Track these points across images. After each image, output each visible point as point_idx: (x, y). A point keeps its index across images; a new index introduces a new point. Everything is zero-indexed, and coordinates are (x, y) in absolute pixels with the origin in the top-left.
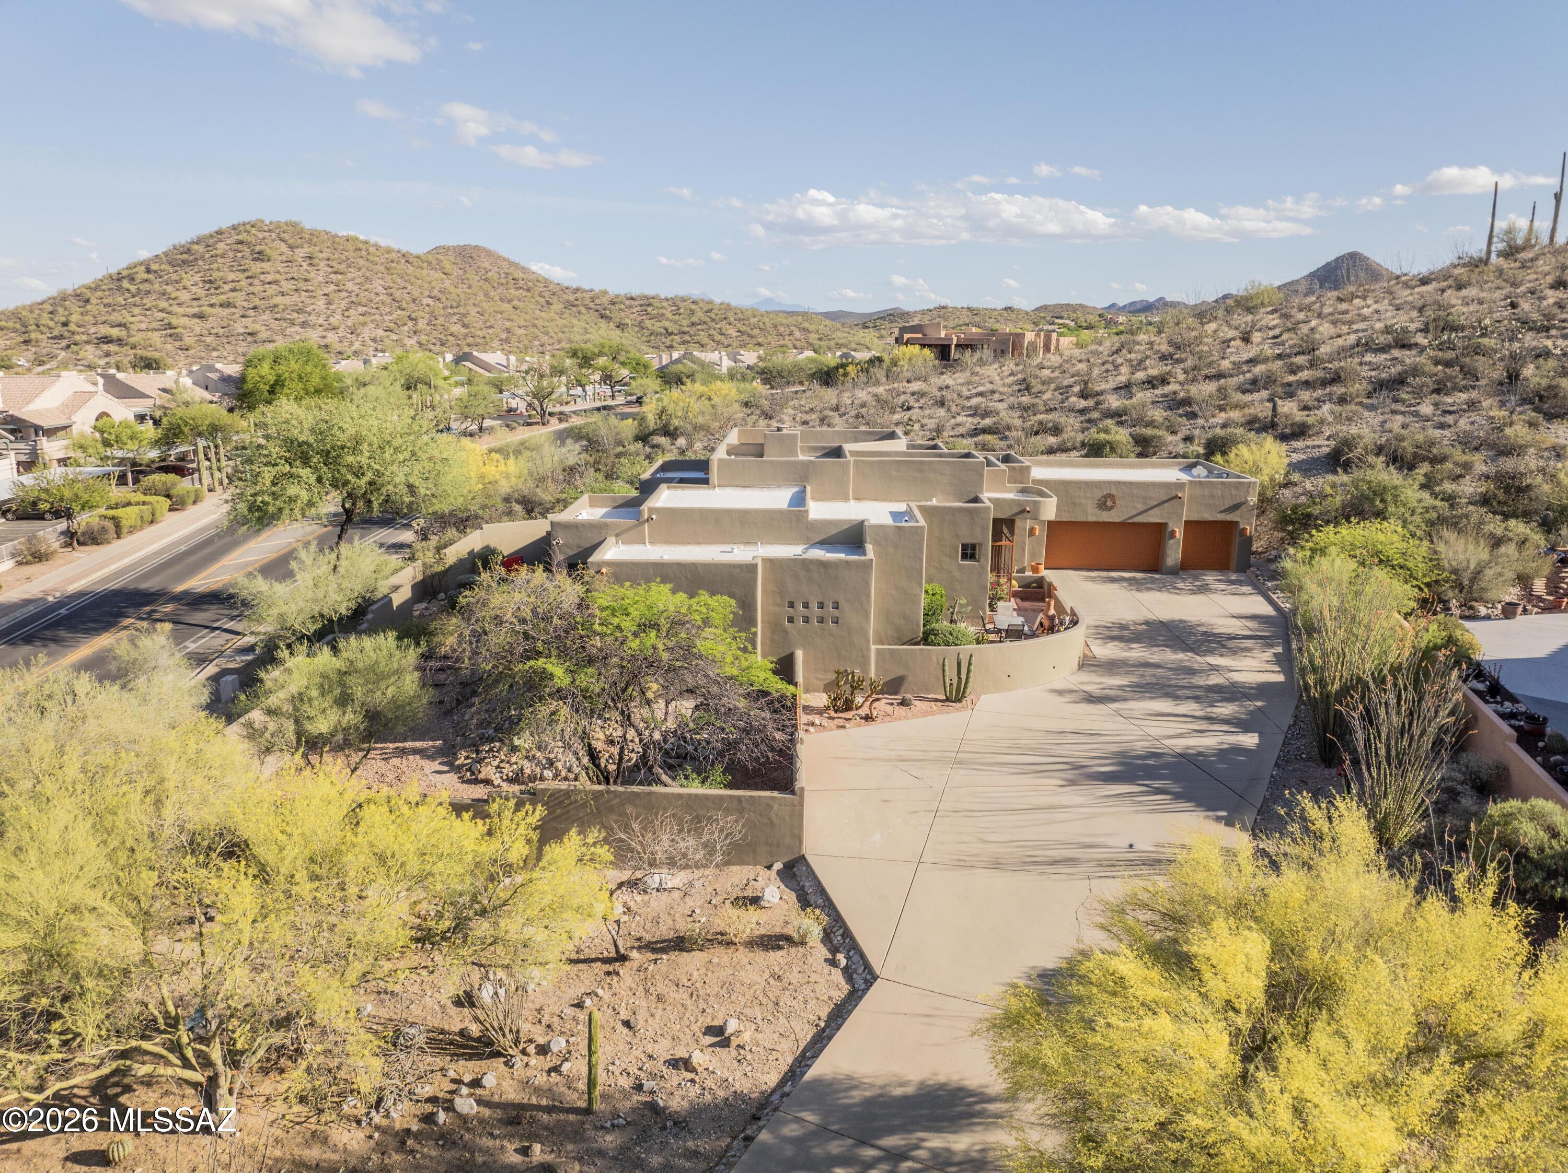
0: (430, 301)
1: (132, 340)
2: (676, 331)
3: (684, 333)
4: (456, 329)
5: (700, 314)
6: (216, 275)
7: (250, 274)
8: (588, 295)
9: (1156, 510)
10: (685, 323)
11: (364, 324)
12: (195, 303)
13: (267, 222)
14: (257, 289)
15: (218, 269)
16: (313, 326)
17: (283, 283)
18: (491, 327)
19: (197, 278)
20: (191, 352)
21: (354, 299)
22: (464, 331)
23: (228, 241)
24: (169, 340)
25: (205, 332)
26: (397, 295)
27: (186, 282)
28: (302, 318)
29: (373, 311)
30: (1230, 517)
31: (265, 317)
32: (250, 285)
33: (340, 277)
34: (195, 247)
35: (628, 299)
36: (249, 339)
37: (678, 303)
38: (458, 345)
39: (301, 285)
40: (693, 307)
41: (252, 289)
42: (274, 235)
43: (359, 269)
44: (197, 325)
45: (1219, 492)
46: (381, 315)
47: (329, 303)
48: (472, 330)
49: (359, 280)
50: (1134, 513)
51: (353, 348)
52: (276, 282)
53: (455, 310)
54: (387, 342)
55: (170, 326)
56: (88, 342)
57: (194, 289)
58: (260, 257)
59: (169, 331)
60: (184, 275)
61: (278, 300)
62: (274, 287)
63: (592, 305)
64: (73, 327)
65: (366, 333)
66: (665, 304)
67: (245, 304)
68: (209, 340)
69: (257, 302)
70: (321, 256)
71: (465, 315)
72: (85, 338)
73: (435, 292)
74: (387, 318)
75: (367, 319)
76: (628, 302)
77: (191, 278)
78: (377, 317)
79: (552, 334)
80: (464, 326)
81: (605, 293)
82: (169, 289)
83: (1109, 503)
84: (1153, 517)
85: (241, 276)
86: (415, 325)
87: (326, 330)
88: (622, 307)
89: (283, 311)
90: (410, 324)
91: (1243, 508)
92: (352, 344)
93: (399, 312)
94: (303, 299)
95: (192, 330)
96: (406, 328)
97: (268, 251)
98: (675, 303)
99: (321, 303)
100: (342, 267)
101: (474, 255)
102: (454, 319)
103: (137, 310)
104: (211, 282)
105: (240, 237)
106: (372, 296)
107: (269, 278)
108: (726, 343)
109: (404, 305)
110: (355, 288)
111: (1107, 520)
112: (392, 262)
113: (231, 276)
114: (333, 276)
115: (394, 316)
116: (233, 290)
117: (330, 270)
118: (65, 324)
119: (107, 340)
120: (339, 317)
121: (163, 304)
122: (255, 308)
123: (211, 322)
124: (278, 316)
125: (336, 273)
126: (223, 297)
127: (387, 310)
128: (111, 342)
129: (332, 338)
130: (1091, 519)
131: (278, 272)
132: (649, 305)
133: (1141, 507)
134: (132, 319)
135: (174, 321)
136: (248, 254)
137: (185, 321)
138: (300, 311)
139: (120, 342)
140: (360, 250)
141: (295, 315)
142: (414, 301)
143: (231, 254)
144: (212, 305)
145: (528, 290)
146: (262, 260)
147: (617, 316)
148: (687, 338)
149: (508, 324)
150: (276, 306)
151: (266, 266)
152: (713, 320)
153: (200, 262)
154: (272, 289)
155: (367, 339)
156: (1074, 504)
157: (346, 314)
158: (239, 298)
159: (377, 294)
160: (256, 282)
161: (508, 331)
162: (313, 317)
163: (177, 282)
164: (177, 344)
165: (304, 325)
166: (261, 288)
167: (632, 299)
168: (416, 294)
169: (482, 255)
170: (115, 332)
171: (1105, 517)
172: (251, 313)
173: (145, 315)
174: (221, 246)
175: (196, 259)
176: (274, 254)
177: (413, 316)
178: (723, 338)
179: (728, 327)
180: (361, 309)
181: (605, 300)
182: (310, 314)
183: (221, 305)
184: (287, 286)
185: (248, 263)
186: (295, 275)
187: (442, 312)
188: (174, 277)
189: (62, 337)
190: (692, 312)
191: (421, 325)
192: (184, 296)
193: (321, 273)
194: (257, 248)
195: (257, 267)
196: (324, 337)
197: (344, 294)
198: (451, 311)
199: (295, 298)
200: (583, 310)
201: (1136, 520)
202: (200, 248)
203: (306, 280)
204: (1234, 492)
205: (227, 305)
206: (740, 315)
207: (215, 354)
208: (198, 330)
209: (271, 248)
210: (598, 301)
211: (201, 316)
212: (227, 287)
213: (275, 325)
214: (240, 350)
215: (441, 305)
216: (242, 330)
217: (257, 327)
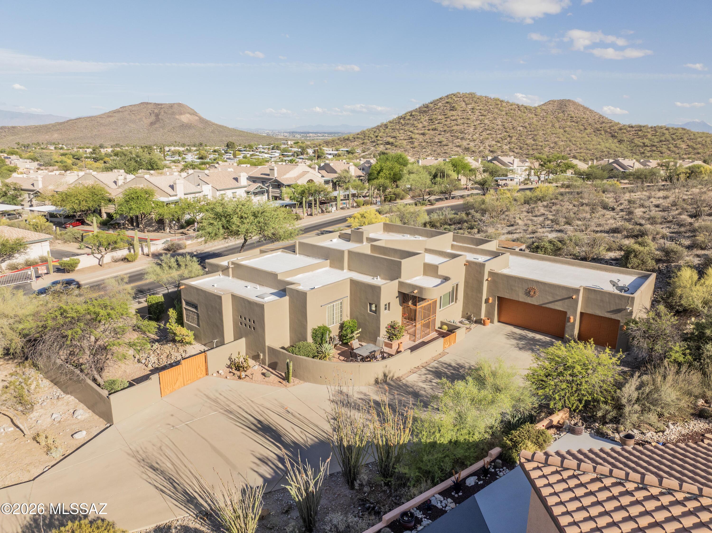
0: (521, 129)
1: (396, 143)
2: (649, 145)
3: (654, 146)
4: (530, 141)
5: (667, 136)
6: (434, 116)
7: (446, 116)
8: (608, 125)
9: (559, 303)
10: (656, 140)
11: (488, 139)
12: (423, 129)
13: (461, 93)
14: (448, 123)
15: (435, 114)
16: (466, 140)
17: (459, 120)
18: (547, 141)
19: (427, 118)
20: (416, 149)
21: (486, 127)
22: (533, 142)
23: (443, 102)
24: (409, 144)
25: (423, 141)
26: (506, 125)
27: (422, 120)
28: (462, 135)
29: (493, 133)
30: (614, 317)
31: (447, 135)
32: (446, 121)
33: (483, 117)
34: (430, 105)
35: (629, 127)
36: (439, 144)
37: (657, 129)
38: (528, 149)
39: (466, 121)
40: (665, 132)
41: (446, 123)
42: (461, 99)
43: (493, 114)
44: (421, 138)
45: (607, 300)
46: (496, 135)
47: (475, 129)
48: (537, 142)
49: (491, 119)
50: (546, 301)
51: (480, 150)
52: (456, 120)
53: (533, 133)
54: (495, 147)
55: (411, 138)
56: (382, 144)
57: (425, 123)
58: (453, 109)
59: (410, 140)
60: (422, 117)
61: (455, 128)
62: (455, 122)
63: (609, 130)
64: (379, 138)
65: (487, 143)
66: (649, 130)
67: (442, 129)
68: (423, 144)
69: (446, 128)
70: (478, 108)
71: (536, 135)
72: (381, 142)
73: (526, 124)
74: (498, 136)
75: (489, 137)
76: (629, 129)
77: (425, 118)
78: (494, 136)
79: (578, 145)
80: (534, 140)
81: (619, 124)
82: (415, 122)
83: (532, 293)
84: (558, 306)
85: (443, 117)
86: (511, 139)
87: (471, 141)
88: (625, 131)
89: (456, 132)
90: (509, 139)
91: (623, 313)
92: (480, 147)
93: (505, 133)
94: (465, 127)
95: (419, 140)
96: (506, 141)
97: (456, 106)
98: (655, 129)
99: (472, 129)
100: (485, 113)
101: (567, 104)
102: (530, 137)
103: (402, 131)
104: (431, 120)
105: (448, 100)
106: (495, 126)
107: (454, 118)
108: (677, 152)
109: (508, 130)
110: (488, 123)
111: (530, 302)
112: (511, 110)
113: (440, 117)
114: (480, 117)
115: (502, 135)
116: (438, 123)
117: (480, 114)
118: (377, 137)
119: (388, 143)
120: (477, 135)
121: (411, 129)
122: (445, 131)
123: (427, 136)
124: (452, 135)
125: (482, 116)
126: (434, 126)
127: (500, 132)
128: (389, 144)
129: (472, 144)
130: (521, 300)
131: (458, 115)
132: (640, 130)
133: (551, 299)
134: (398, 135)
135: (413, 136)
136: (448, 108)
137: (417, 136)
138: (462, 133)
139: (392, 144)
140: (498, 105)
141: (460, 134)
142: (513, 128)
143: (442, 108)
144: (429, 130)
145: (577, 123)
146: (453, 110)
147: (619, 136)
148: (654, 148)
149: (557, 139)
150: (453, 130)
151: (454, 113)
152: (673, 139)
153: (430, 111)
154: (453, 123)
155: (487, 145)
156: (512, 289)
157: (481, 134)
158: (440, 127)
159: (497, 125)
160: (448, 120)
161: (555, 143)
162: (467, 135)
163: (419, 120)
164: (412, 146)
165: (462, 139)
166: (449, 122)
167: (632, 127)
168: (515, 125)
169: (571, 104)
170: (391, 140)
171: (529, 300)
172: (443, 133)
173: (404, 134)
174: (440, 104)
175: (429, 110)
176: (459, 108)
177: (511, 135)
178: (676, 149)
179: (681, 143)
180: (488, 132)
181: (616, 128)
182: (466, 134)
183: (432, 130)
184: (460, 121)
185: (447, 112)
186: (464, 117)
187: (525, 134)
188: (419, 118)
189: (374, 142)
190: (664, 134)
191: (513, 140)
192: (420, 126)
193: (476, 116)
194: (453, 105)
195: (450, 113)
196: (469, 144)
197: (483, 125)
198: (529, 133)
199: (462, 127)
200: (603, 132)
201: (547, 306)
202: (432, 105)
203: (468, 119)
204: (617, 301)
205: (435, 129)
206: (692, 137)
207: (424, 150)
208: (421, 140)
209: (458, 105)
210: (612, 128)
211: (423, 134)
212: (437, 122)
213: (450, 139)
214: (434, 149)
215: (526, 130)
216: (437, 140)
217: (443, 139)
